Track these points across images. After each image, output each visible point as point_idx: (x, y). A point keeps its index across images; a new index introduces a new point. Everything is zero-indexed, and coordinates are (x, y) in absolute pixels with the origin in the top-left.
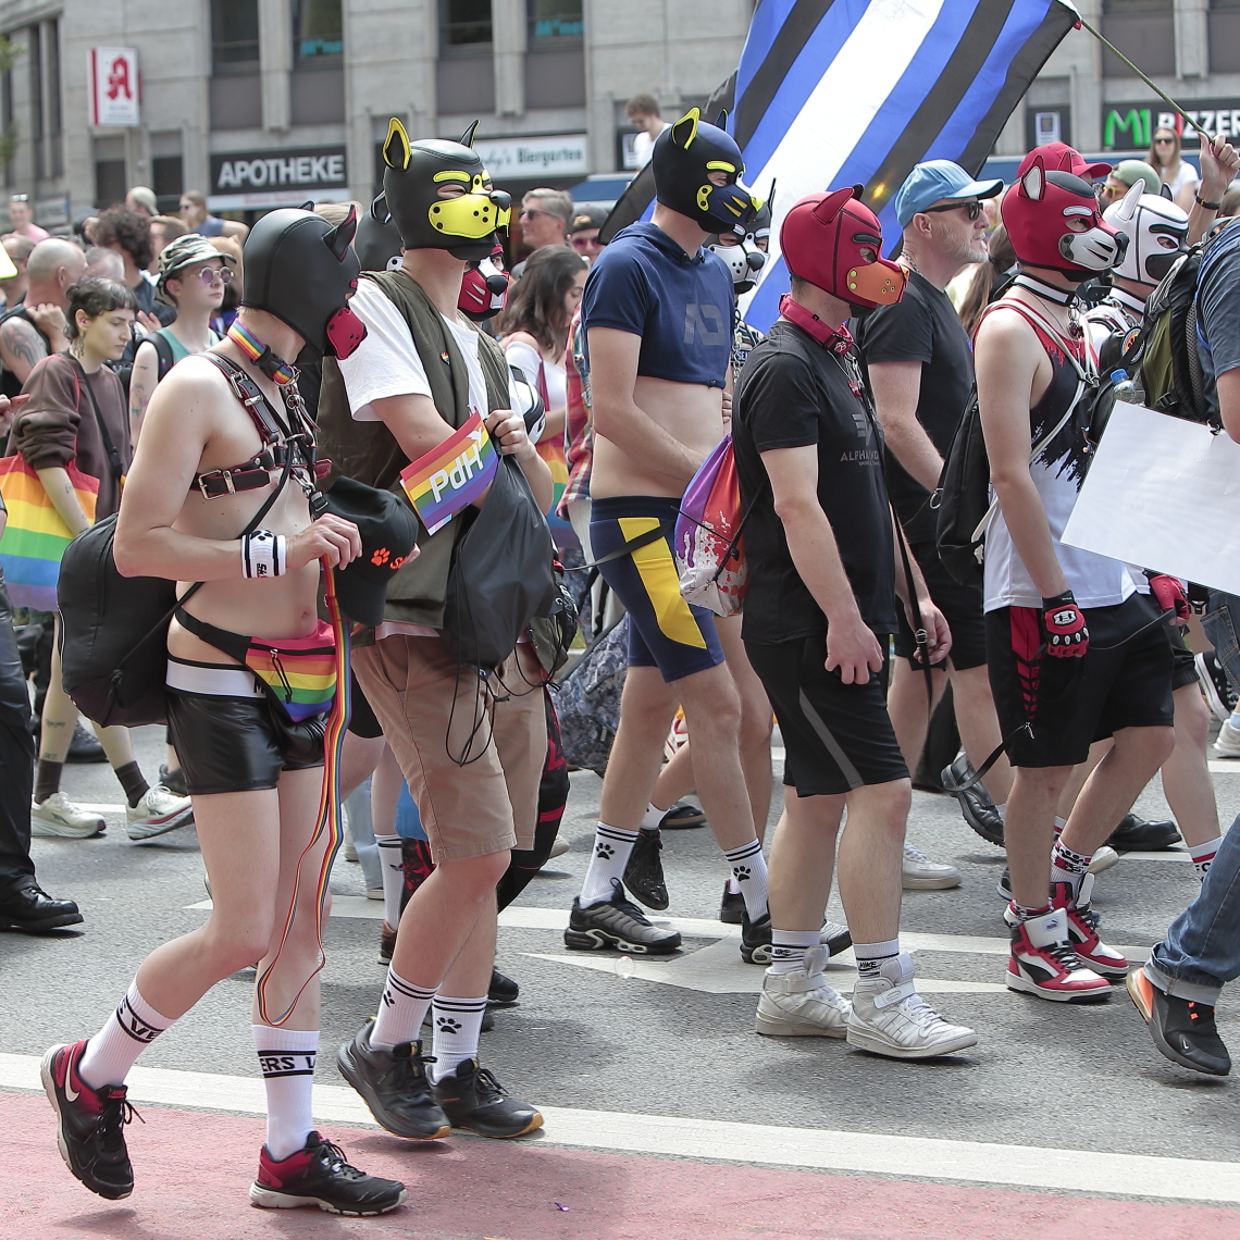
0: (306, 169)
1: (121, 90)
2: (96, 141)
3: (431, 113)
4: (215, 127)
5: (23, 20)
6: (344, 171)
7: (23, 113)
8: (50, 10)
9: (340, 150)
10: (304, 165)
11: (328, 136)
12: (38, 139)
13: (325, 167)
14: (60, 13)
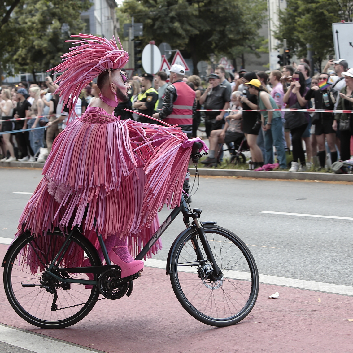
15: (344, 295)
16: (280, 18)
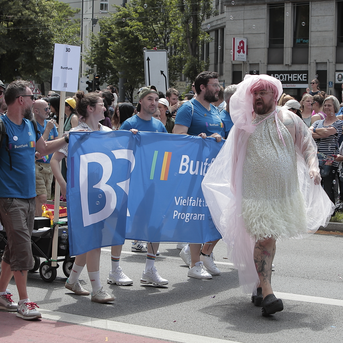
0: (296, 77)
1: (242, 50)
2: (233, 65)
3: (334, 63)
4: (269, 63)
5: (213, 28)
6: (307, 78)
7: (212, 56)
8: (222, 25)
9: (306, 72)
10: (295, 76)
11: (303, 68)
12: (216, 64)
13: (302, 77)
14: (225, 26)
15: (133, 334)
16: (93, 43)
